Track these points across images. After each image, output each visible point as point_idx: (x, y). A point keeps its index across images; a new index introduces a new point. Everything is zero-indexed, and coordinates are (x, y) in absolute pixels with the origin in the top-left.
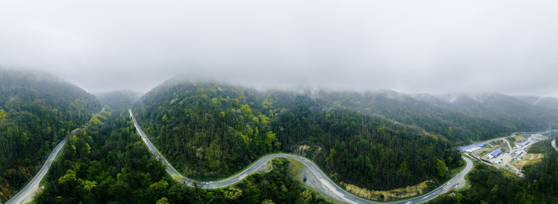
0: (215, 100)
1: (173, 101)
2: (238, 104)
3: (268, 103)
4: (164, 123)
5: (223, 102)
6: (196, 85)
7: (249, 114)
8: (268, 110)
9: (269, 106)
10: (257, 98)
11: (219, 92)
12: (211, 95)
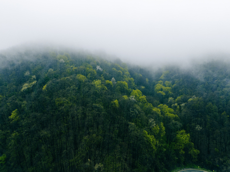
0: (97, 83)
1: (25, 87)
2: (127, 88)
3: (164, 88)
4: (16, 126)
5: (108, 85)
6: (62, 60)
7: (144, 103)
8: (167, 96)
9: (167, 92)
10: (147, 80)
11: (99, 73)
12: (89, 76)
